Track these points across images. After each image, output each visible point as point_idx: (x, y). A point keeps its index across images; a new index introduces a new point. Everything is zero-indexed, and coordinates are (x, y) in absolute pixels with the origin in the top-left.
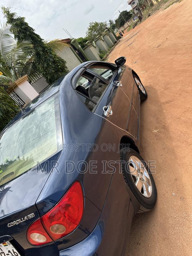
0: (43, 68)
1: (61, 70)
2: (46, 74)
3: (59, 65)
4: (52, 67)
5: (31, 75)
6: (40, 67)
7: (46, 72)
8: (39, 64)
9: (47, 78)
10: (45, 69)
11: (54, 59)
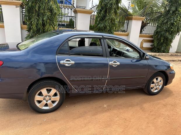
0: (162, 22)
1: (171, 32)
2: (160, 27)
3: (172, 28)
4: (167, 26)
5: (152, 20)
6: (162, 19)
7: (161, 25)
8: (163, 17)
9: (157, 29)
10: (163, 23)
11: (174, 22)
